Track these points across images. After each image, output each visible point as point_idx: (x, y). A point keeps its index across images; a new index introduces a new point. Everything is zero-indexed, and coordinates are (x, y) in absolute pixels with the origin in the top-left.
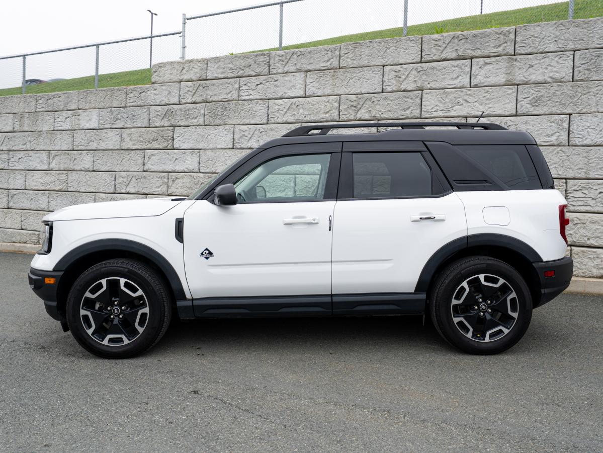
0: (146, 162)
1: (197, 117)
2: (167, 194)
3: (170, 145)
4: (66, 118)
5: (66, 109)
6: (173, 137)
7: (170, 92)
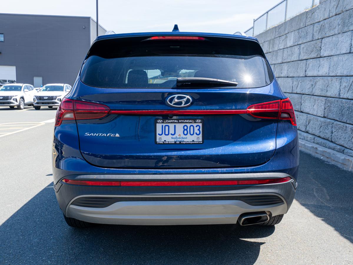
0: (306, 69)
1: (336, 27)
2: (312, 94)
3: (319, 54)
4: (283, 40)
5: (284, 34)
6: (321, 47)
7: (325, 9)
